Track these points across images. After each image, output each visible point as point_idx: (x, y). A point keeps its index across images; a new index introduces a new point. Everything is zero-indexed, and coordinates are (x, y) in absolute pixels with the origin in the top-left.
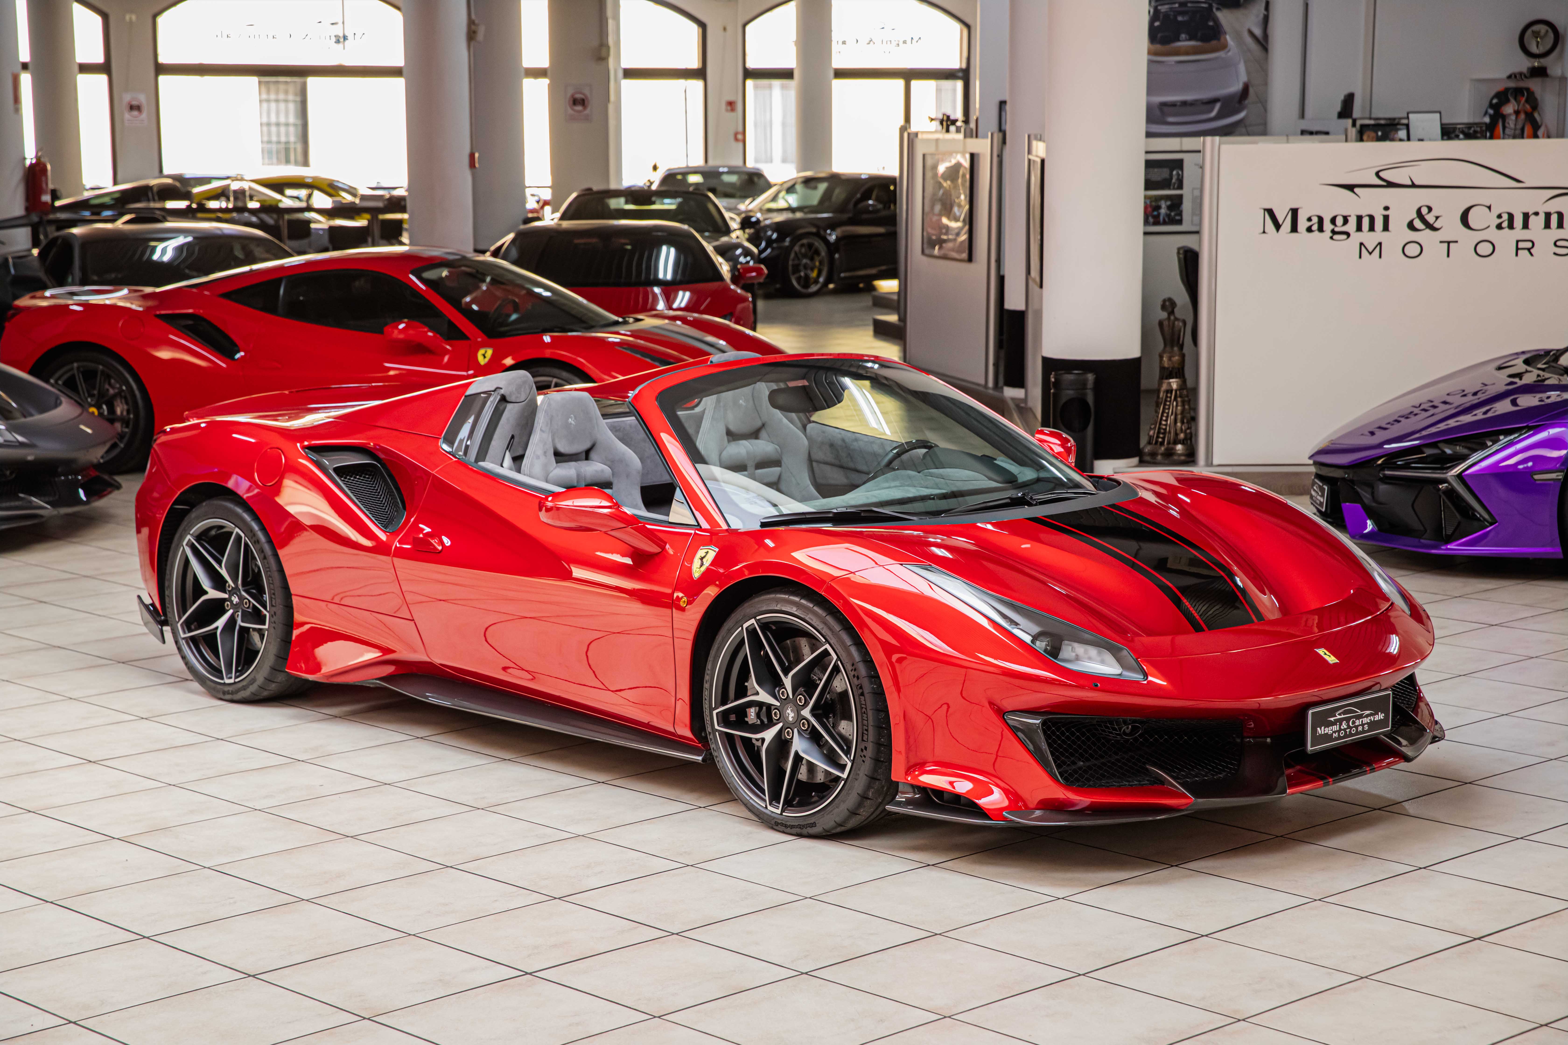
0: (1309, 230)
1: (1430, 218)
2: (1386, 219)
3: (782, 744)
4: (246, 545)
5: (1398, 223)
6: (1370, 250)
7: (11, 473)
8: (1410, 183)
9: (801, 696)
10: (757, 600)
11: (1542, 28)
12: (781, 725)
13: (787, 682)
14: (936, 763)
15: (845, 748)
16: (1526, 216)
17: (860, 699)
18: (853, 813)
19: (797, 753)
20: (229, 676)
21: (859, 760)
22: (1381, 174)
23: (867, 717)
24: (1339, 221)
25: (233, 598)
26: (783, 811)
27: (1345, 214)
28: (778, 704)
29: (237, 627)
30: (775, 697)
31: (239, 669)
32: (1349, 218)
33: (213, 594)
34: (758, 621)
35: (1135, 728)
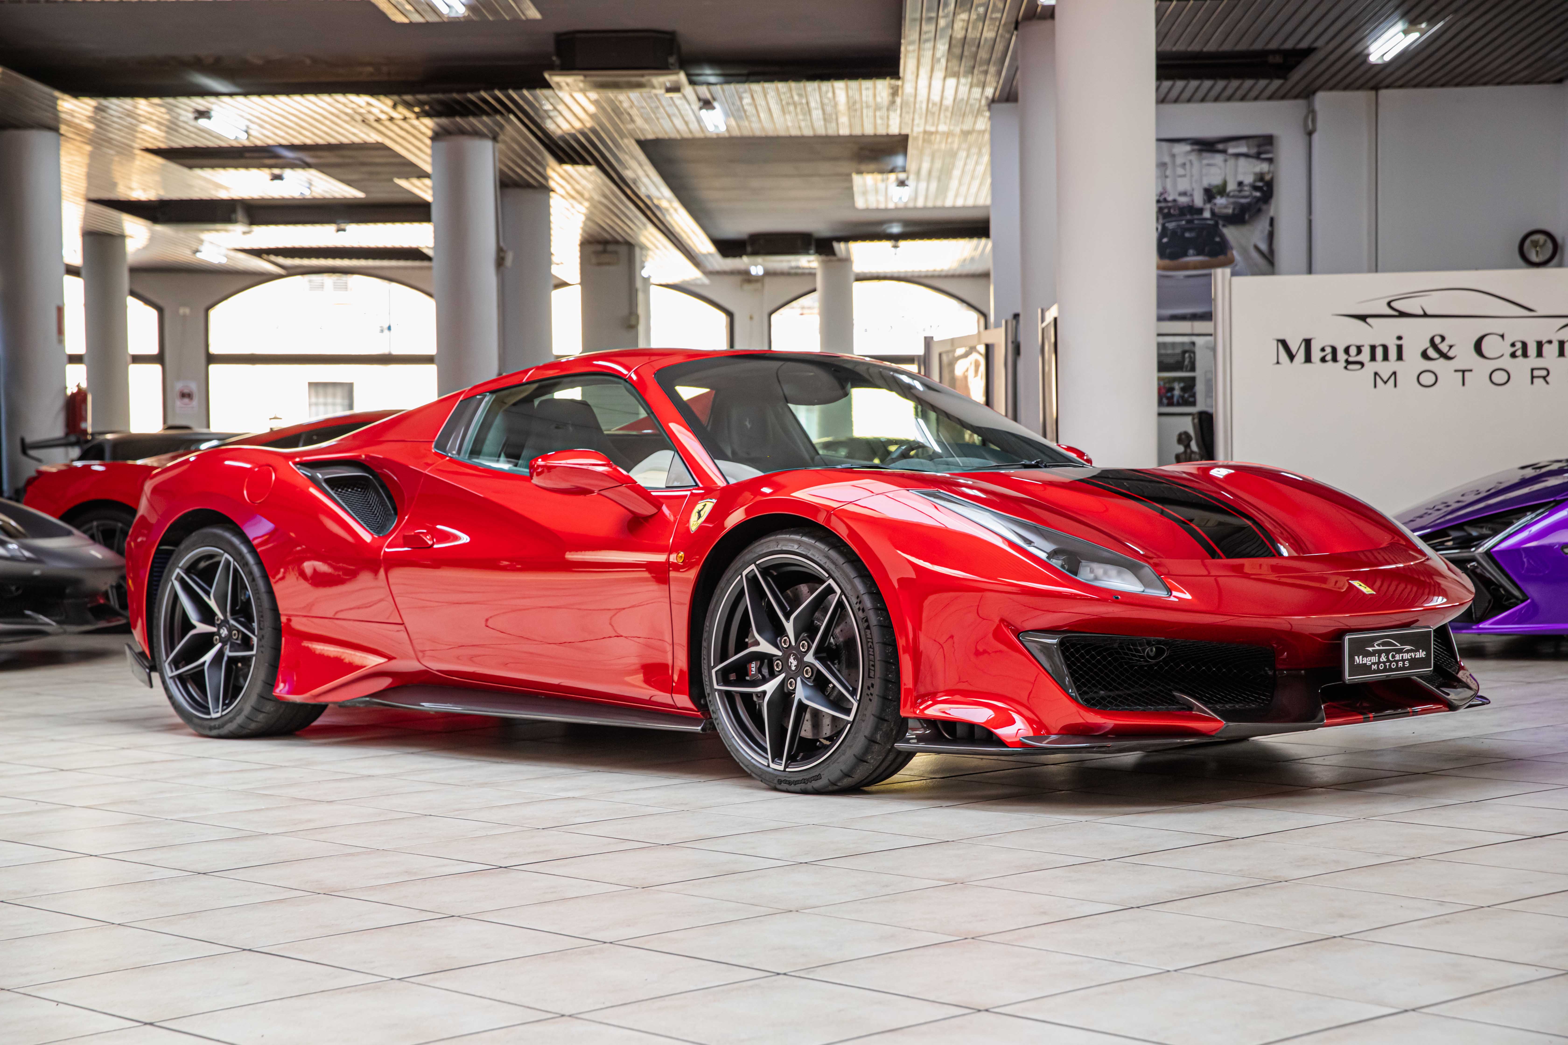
0: (1323, 360)
1: (1444, 347)
2: (1400, 348)
3: (784, 696)
4: (235, 570)
5: (1412, 352)
6: (1385, 379)
7: (17, 589)
8: (1421, 313)
9: (804, 642)
10: (756, 544)
11: (1541, 238)
12: (783, 675)
13: (789, 627)
14: (948, 692)
15: (851, 689)
16: (1540, 345)
17: (866, 632)
18: (861, 760)
19: (800, 702)
20: (216, 710)
21: (866, 699)
22: (1393, 304)
23: (873, 652)
24: (1353, 351)
25: (222, 631)
26: (786, 767)
27: (1359, 344)
28: (780, 654)
29: (225, 658)
30: (776, 646)
31: (227, 702)
32: (1363, 348)
33: (202, 628)
34: (757, 566)
35: (1160, 652)
